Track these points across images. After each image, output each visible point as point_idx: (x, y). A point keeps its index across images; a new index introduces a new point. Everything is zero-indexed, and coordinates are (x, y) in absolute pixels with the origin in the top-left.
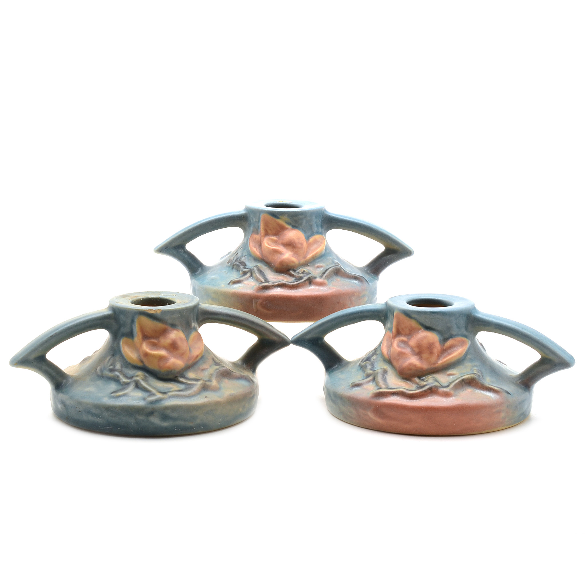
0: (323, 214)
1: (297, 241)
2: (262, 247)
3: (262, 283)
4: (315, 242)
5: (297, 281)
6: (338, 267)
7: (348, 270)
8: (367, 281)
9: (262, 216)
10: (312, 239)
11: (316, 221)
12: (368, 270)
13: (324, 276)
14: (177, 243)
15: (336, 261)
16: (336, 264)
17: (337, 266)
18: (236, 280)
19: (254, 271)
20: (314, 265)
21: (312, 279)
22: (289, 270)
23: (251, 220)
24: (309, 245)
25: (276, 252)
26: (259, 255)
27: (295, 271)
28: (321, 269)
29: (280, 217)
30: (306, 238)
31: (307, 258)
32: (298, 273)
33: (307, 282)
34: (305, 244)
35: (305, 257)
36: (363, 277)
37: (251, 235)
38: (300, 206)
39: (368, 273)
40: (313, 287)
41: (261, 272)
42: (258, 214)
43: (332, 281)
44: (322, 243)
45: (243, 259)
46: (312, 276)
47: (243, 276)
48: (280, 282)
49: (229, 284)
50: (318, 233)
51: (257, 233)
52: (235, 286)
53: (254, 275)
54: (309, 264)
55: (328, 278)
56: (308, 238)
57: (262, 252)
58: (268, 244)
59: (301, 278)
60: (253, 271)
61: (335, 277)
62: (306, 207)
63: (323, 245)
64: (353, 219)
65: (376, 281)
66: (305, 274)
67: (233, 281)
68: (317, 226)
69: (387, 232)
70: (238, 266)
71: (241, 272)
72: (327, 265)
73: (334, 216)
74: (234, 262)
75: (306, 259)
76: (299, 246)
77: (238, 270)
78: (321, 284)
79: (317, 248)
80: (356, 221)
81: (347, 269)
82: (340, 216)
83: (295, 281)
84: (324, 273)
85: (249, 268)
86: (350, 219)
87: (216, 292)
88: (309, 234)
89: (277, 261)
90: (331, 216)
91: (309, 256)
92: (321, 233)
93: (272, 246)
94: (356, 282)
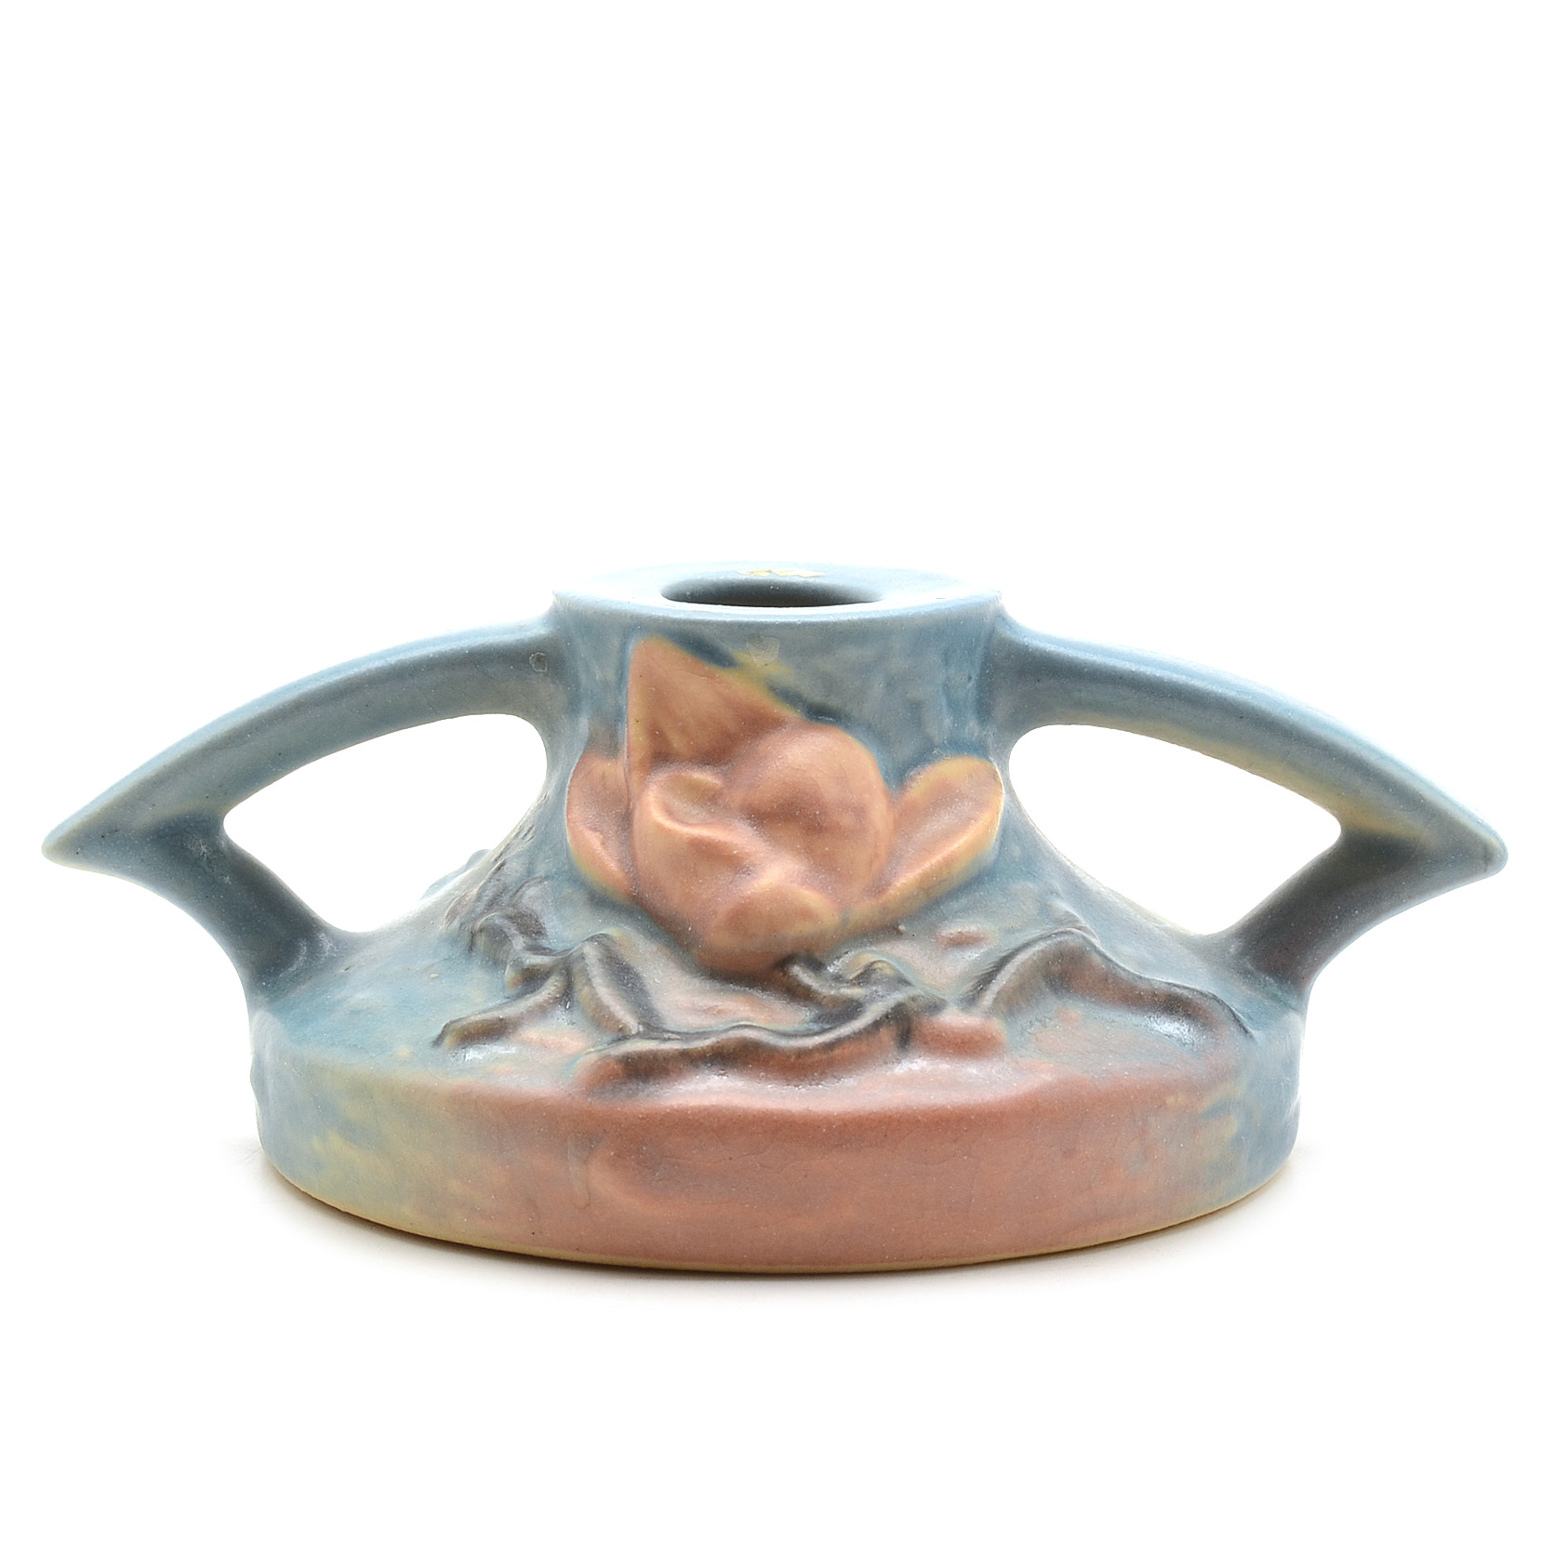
0: (989, 639)
1: (830, 792)
2: (636, 826)
3: (623, 1036)
4: (944, 797)
5: (827, 1026)
6: (1071, 941)
7: (1128, 959)
8: (1237, 1020)
9: (635, 648)
10: (922, 782)
11: (948, 679)
12: (1242, 954)
13: (988, 998)
14: (169, 806)
15: (1063, 906)
16: (1059, 922)
17: (1066, 937)
18: (479, 1018)
19: (584, 971)
20: (932, 930)
21: (917, 1013)
22: (784, 962)
23: (583, 677)
24: (907, 818)
25: (710, 856)
26: (620, 875)
27: (816, 966)
28: (972, 955)
29: (739, 655)
30: (887, 773)
31: (892, 892)
32: (838, 978)
33: (886, 1035)
34: (880, 813)
35: (878, 887)
36: (1214, 998)
37: (582, 757)
38: (862, 599)
39: (1245, 973)
40: (916, 1065)
41: (623, 974)
42: (616, 642)
43: (1031, 1025)
44: (981, 804)
45: (532, 897)
46: (914, 999)
47: (520, 996)
48: (724, 1036)
49: (438, 1041)
50: (958, 746)
51: (612, 749)
52: (473, 1054)
53: (582, 992)
54: (902, 928)
55: (1012, 1004)
56: (899, 776)
57: (634, 858)
58: (670, 813)
59: (851, 1009)
60: (576, 968)
61: (1052, 1003)
62: (894, 602)
63: (985, 817)
64: (1161, 665)
65: (1293, 1017)
66: (875, 983)
67: (458, 1025)
68: (954, 706)
69: (1355, 741)
70: (498, 938)
71: (509, 973)
72: (1010, 931)
73: (1051, 648)
74: (482, 914)
75: (883, 898)
76: (847, 820)
77: (495, 963)
78: (967, 1046)
79: (949, 834)
80: (1175, 677)
81: (1126, 949)
82: (1095, 650)
83: (816, 1027)
84: (987, 979)
85: (559, 949)
86: (1142, 669)
87: (362, 1090)
88: (907, 750)
89: (715, 913)
90: (1037, 650)
91: (905, 880)
92: (979, 749)
93: (687, 824)
94: (1170, 1027)
